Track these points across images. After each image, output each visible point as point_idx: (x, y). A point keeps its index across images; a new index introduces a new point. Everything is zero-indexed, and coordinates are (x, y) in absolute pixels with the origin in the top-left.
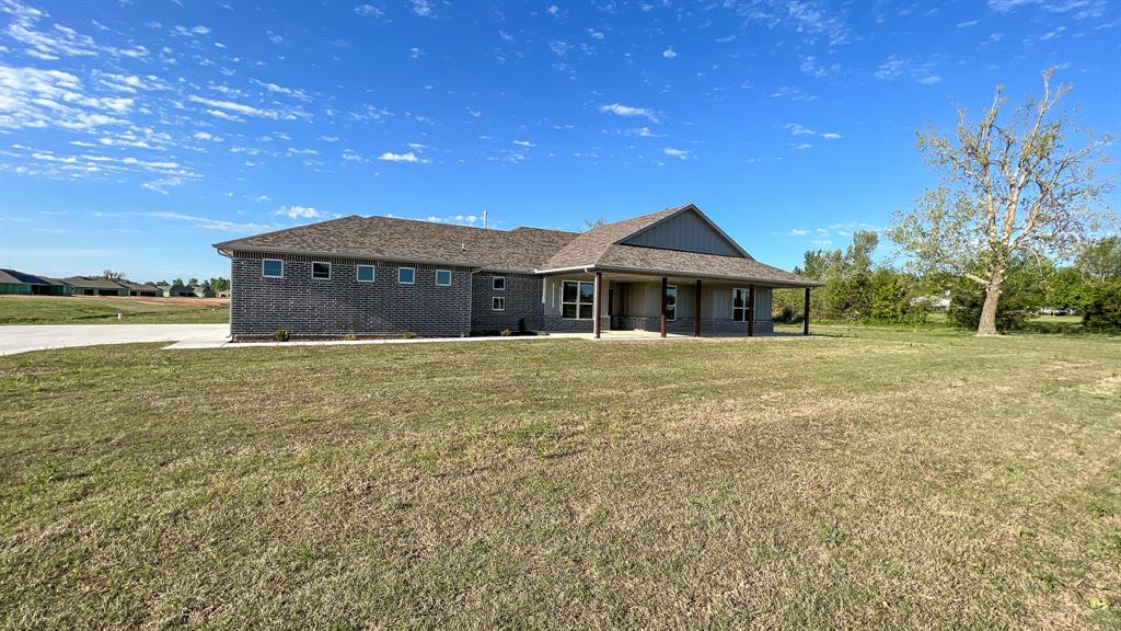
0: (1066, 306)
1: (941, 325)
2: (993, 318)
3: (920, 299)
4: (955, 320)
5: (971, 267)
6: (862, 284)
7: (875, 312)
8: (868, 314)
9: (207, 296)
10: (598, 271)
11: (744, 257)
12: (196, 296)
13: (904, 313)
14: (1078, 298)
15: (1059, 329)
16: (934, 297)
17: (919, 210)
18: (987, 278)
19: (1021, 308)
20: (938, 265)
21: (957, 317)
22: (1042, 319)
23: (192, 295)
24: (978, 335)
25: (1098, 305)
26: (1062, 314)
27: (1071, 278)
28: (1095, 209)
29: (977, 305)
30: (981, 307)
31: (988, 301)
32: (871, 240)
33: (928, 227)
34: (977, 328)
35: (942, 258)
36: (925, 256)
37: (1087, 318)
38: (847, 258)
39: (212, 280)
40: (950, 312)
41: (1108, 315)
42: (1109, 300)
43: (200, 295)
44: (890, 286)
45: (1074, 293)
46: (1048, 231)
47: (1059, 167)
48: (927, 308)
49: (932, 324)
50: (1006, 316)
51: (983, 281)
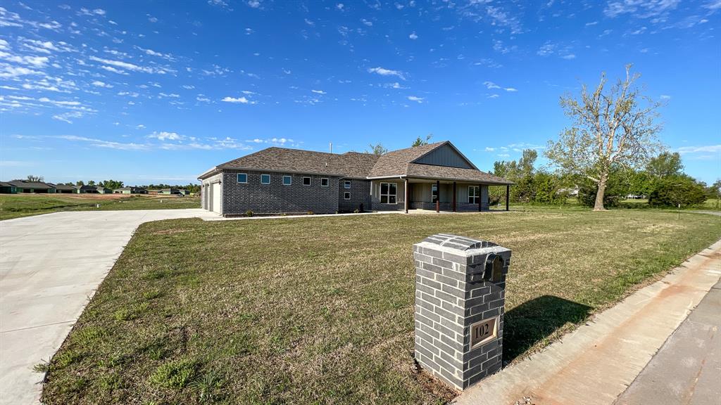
0: (641, 193)
1: (574, 205)
2: (602, 201)
3: (563, 190)
4: (582, 202)
5: (590, 172)
6: (530, 181)
7: (537, 198)
8: (534, 199)
9: (106, 193)
10: (407, 178)
11: (474, 169)
12: (98, 193)
13: (554, 198)
14: (647, 189)
15: (636, 206)
16: (570, 189)
17: (562, 140)
18: (599, 179)
19: (616, 195)
20: (573, 171)
21: (583, 200)
22: (628, 201)
23: (96, 192)
24: (594, 210)
25: (656, 193)
26: (639, 198)
27: (643, 177)
28: (652, 141)
29: (593, 193)
30: (596, 195)
31: (599, 191)
32: (533, 155)
33: (567, 150)
34: (594, 207)
35: (575, 167)
36: (565, 166)
37: (650, 200)
38: (519, 166)
39: (105, 181)
40: (579, 198)
41: (661, 198)
42: (661, 190)
43: (102, 192)
44: (546, 183)
45: (645, 186)
46: (629, 152)
47: (634, 118)
48: (566, 195)
49: (570, 205)
50: (609, 199)
51: (596, 180)
